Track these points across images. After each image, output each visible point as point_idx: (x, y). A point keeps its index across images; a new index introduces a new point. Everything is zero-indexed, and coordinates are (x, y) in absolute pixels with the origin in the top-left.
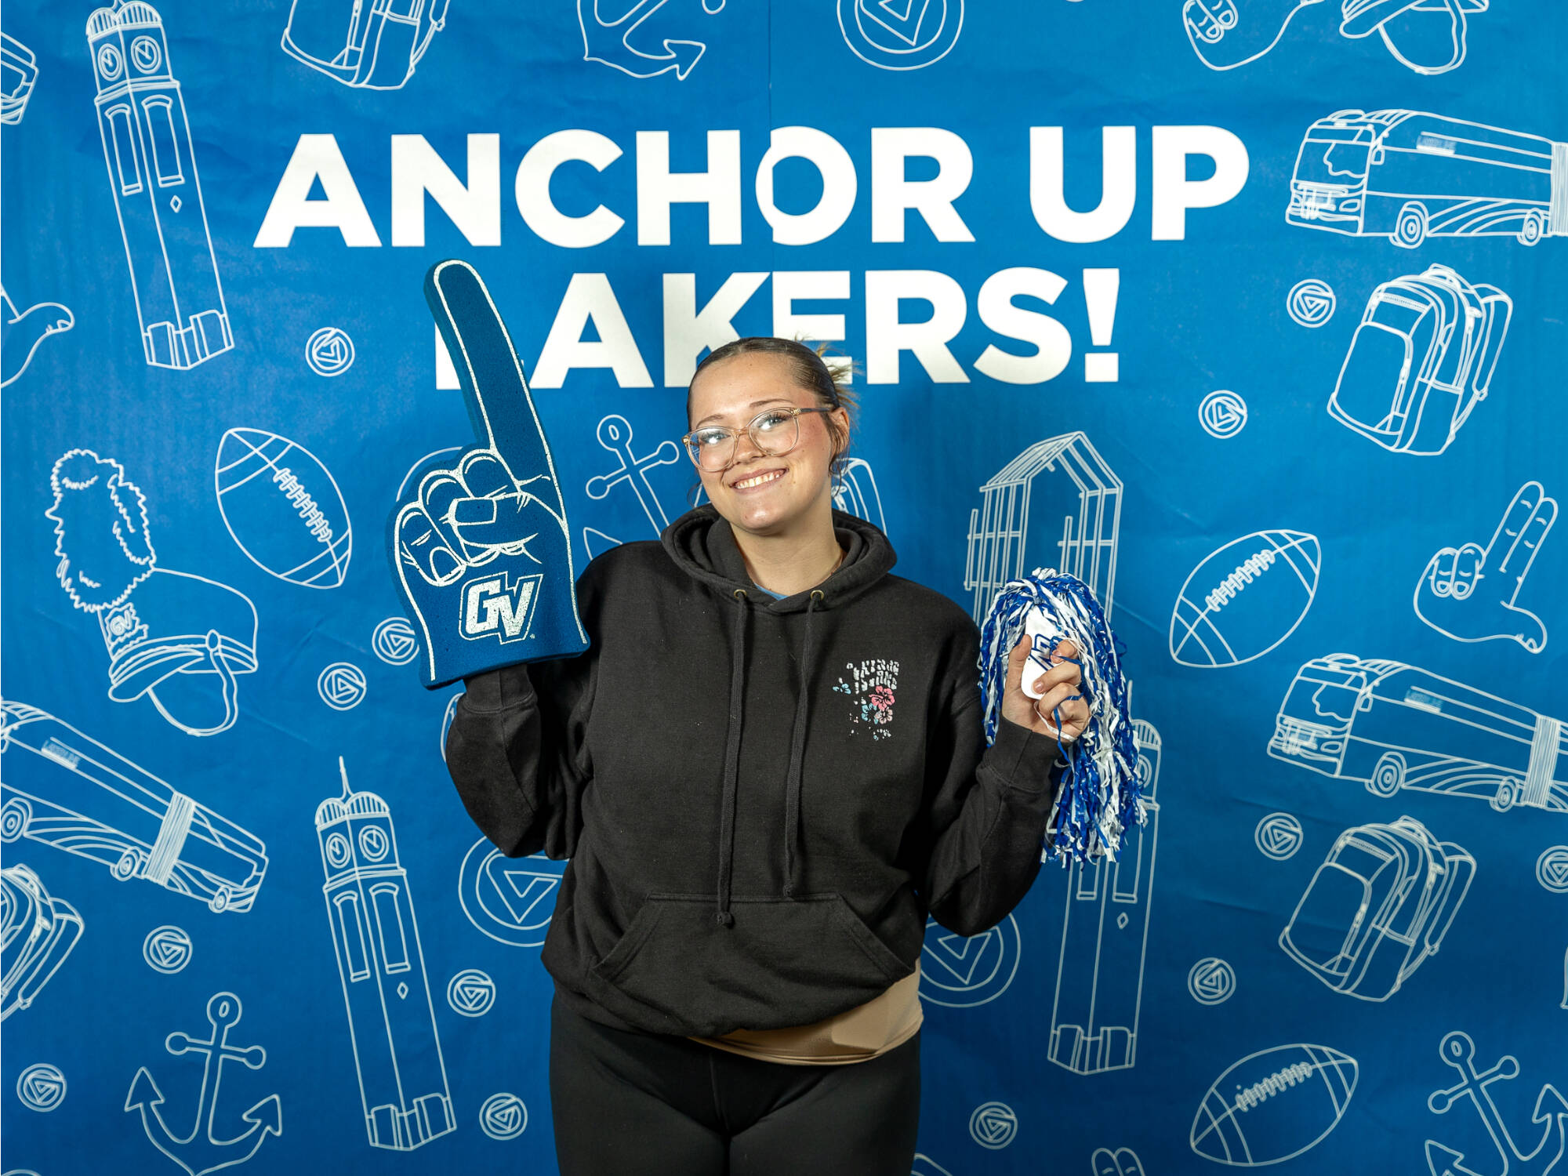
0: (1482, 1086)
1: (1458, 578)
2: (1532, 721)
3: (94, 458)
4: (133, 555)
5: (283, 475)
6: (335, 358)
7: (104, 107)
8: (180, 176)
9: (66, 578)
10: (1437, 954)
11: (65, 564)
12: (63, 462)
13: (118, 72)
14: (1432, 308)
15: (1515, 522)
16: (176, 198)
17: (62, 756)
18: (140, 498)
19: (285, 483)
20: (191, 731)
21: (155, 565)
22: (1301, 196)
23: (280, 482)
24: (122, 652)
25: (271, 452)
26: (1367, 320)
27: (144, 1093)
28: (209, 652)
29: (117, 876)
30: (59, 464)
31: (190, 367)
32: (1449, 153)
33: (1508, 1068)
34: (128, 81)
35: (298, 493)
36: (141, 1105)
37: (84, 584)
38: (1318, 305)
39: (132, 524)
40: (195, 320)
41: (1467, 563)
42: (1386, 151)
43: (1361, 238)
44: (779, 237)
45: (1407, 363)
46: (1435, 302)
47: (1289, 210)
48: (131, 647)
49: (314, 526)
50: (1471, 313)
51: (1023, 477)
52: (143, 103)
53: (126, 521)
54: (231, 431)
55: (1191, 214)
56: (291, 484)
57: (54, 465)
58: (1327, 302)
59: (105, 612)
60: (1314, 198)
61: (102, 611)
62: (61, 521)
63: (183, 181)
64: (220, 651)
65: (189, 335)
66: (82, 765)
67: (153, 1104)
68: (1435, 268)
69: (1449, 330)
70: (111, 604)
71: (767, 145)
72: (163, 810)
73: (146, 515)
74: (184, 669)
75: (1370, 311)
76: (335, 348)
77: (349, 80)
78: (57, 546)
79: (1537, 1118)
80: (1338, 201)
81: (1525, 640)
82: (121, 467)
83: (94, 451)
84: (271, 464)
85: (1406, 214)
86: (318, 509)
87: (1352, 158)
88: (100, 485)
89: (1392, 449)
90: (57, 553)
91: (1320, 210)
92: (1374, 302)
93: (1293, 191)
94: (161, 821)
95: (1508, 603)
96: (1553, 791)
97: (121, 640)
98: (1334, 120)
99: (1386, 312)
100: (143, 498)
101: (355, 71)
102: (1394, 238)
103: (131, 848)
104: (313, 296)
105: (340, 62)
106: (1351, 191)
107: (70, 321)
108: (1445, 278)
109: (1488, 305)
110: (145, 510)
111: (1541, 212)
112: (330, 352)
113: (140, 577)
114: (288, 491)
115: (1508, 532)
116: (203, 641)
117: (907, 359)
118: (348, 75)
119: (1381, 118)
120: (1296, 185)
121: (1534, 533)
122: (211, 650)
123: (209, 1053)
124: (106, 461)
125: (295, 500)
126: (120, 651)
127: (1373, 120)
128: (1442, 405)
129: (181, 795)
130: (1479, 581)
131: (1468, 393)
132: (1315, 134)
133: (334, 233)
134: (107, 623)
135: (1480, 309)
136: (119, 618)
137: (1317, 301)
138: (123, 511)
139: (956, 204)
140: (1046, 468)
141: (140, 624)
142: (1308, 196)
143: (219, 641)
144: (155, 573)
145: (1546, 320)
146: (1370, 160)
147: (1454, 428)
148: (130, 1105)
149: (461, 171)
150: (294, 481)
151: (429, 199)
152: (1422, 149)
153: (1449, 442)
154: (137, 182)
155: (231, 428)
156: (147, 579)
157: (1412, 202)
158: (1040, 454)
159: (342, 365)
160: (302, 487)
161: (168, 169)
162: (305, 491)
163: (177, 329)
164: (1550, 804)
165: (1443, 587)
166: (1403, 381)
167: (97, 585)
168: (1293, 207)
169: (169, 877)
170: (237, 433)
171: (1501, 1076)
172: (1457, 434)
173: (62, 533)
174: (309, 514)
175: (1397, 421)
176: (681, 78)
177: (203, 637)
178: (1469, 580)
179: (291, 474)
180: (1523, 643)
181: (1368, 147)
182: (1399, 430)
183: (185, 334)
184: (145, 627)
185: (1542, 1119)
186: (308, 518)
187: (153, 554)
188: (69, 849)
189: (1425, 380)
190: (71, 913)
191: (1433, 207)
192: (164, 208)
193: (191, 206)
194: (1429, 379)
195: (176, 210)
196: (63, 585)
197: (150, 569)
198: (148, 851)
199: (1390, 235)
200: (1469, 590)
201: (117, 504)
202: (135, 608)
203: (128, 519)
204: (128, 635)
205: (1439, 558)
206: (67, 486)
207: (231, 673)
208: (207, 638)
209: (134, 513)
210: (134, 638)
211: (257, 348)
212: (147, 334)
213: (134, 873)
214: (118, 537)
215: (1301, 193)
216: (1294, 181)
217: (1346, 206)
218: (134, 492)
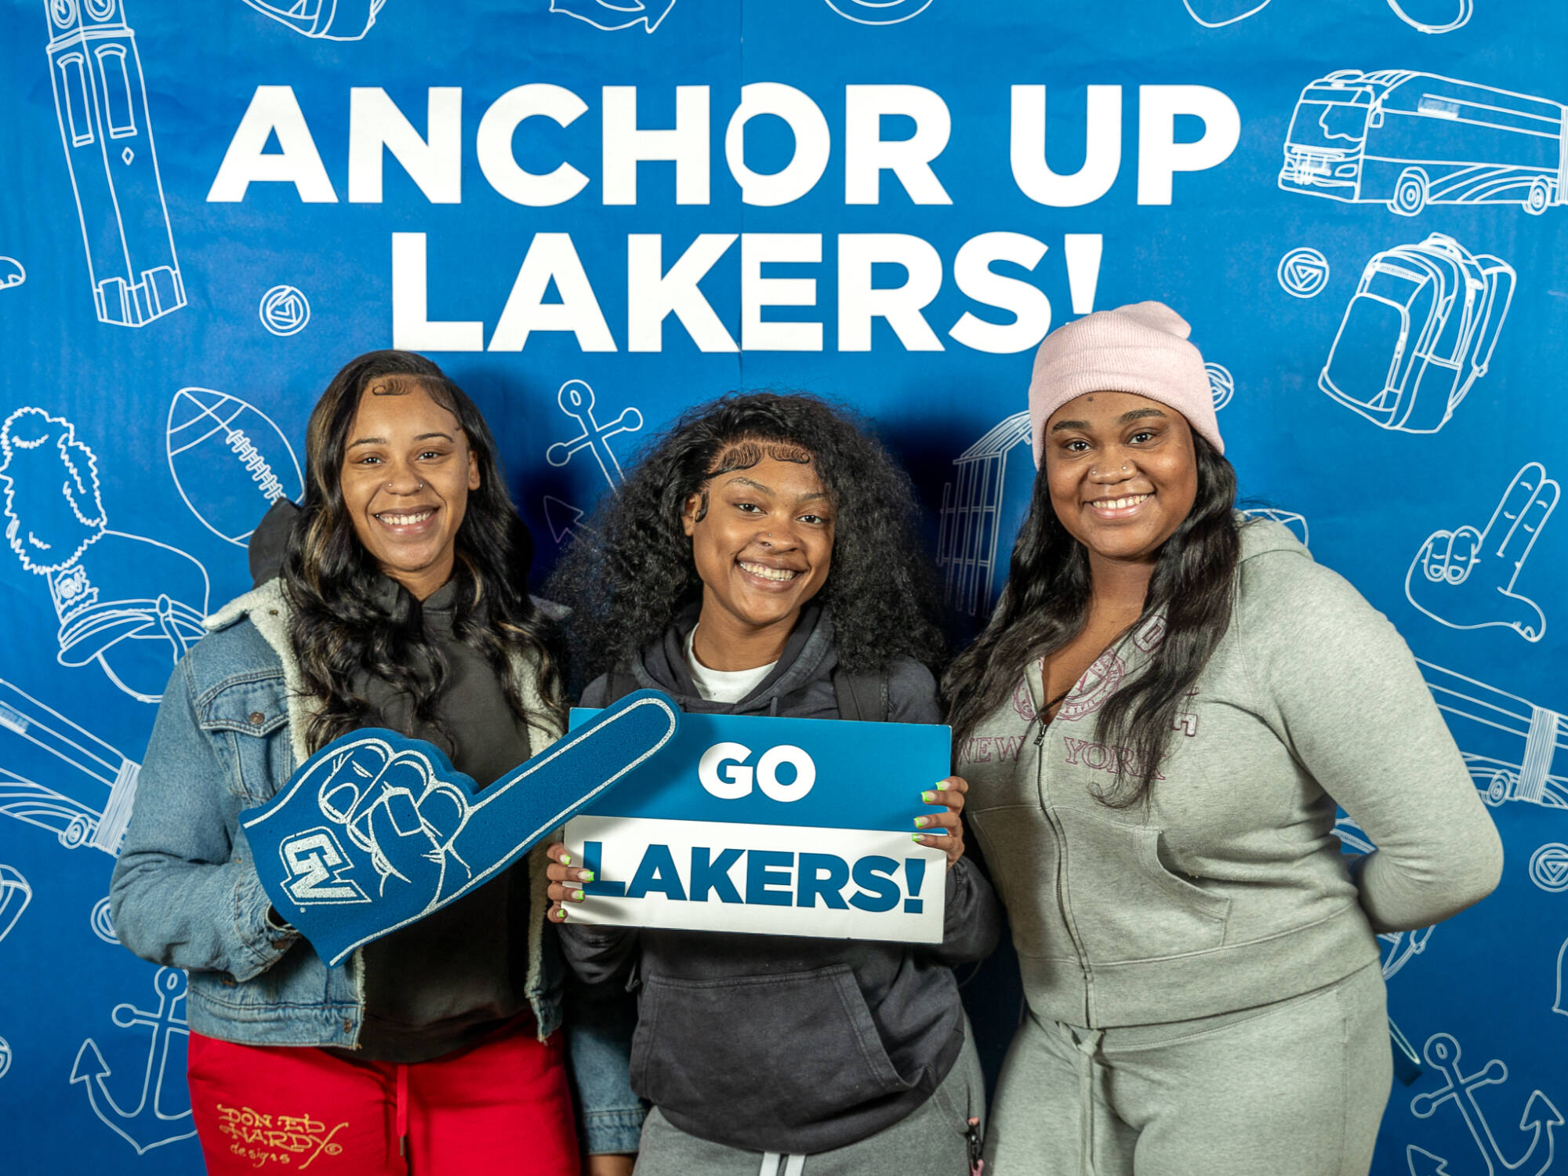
0: (1468, 1090)
1: (1453, 562)
2: (1528, 713)
3: (43, 417)
4: (84, 516)
5: (236, 437)
6: (290, 317)
7: (56, 56)
8: (132, 127)
9: (16, 539)
10: (1423, 953)
11: (14, 526)
12: (13, 421)
13: (71, 19)
14: (1431, 279)
15: (1514, 505)
16: (127, 150)
17: (11, 720)
18: (90, 458)
19: (238, 445)
20: (142, 698)
21: (106, 527)
22: (1295, 160)
23: (233, 444)
24: (71, 615)
25: (223, 412)
26: (1361, 292)
27: (90, 1065)
28: (159, 617)
29: (65, 844)
30: (9, 422)
31: (142, 324)
32: (1452, 116)
33: (1495, 1072)
34: (81, 28)
35: (251, 455)
36: (86, 1077)
37: (34, 545)
38: (1311, 274)
39: (82, 485)
40: (147, 276)
41: (1462, 546)
42: (1386, 113)
43: (1357, 204)
44: (749, 198)
45: (1403, 336)
46: (1434, 273)
47: (1282, 175)
48: (80, 610)
49: (267, 490)
50: (1472, 285)
51: (999, 450)
52: (96, 52)
53: (76, 481)
54: (183, 391)
55: (1179, 178)
56: (244, 446)
57: (4, 424)
58: (1320, 272)
59: (55, 574)
60: (1308, 162)
61: (52, 573)
62: (11, 481)
63: (135, 133)
64: (171, 616)
65: (140, 292)
66: (31, 730)
67: (99, 1076)
68: (1435, 237)
69: (1448, 302)
70: (60, 565)
71: (737, 101)
72: (112, 777)
73: (97, 476)
74: (134, 634)
75: (1365, 281)
76: (290, 306)
77: (308, 30)
78: (6, 506)
79: (1526, 1125)
80: (1334, 166)
81: (1523, 628)
82: (72, 427)
83: (44, 410)
84: (223, 425)
85: (1406, 180)
86: (272, 472)
87: (1350, 121)
88: (50, 446)
89: (1385, 426)
90: (7, 513)
91: (1315, 175)
92: (1369, 272)
93: (1287, 155)
94: (110, 788)
95: (1506, 589)
96: (1549, 786)
97: (71, 603)
98: (1330, 80)
99: (1381, 283)
100: (94, 458)
101: (313, 21)
102: (1392, 205)
103: (79, 815)
104: (268, 253)
105: (298, 12)
106: (1347, 155)
107: (20, 275)
108: (1445, 248)
109: (1490, 277)
110: (95, 471)
111: (1549, 180)
112: (285, 311)
113: (91, 539)
114: (240, 453)
115: (1507, 515)
116: (153, 606)
117: (880, 326)
118: (307, 25)
119: (1381, 78)
120: (1290, 148)
121: (1534, 517)
122: (162, 615)
123: (156, 1025)
124: (56, 420)
125: (248, 462)
126: (69, 614)
127: (1372, 81)
128: (1439, 381)
129: (131, 762)
130: (1475, 565)
131: (1467, 369)
132: (1310, 94)
133: (290, 188)
134: (57, 586)
135: (1482, 281)
136: (68, 581)
137: (1310, 270)
138: (73, 471)
139: (934, 165)
140: (1023, 441)
141: (90, 587)
142: (1302, 160)
143: (170, 606)
144: (105, 535)
145: (1551, 293)
146: (1369, 123)
147: (1451, 405)
148: (76, 1077)
149: (420, 124)
150: (247, 444)
151: (387, 154)
152: (1423, 111)
153: (1446, 419)
154: (88, 133)
155: (182, 388)
156: (97, 541)
157: (1413, 167)
158: (1016, 426)
159: (297, 324)
160: (255, 450)
161: (120, 120)
162: (258, 454)
163: (129, 285)
164: (1545, 800)
165: (1437, 571)
166: (1398, 356)
167: (47, 546)
168: (1286, 171)
169: (118, 845)
170: (189, 392)
171: (1488, 1081)
172: (1455, 411)
173: (12, 493)
174: (262, 477)
175: (1391, 397)
176: (650, 31)
177: (153, 601)
178: (1464, 565)
179: (244, 436)
180: (1519, 631)
181: (1367, 109)
182: (1392, 406)
183: (137, 290)
184: (96, 590)
185: (1531, 1126)
186: (261, 481)
187: (104, 515)
188: (16, 815)
189: (1421, 355)
190: (19, 880)
191: (1434, 173)
192: (116, 159)
193: (143, 157)
194: (1426, 354)
195: (128, 162)
196: (13, 546)
197: (100, 531)
198: (97, 819)
199: (1388, 202)
200: (1464, 575)
201: (67, 464)
202: (85, 571)
203: (78, 479)
204: (78, 598)
205: (1433, 541)
206: (17, 445)
207: (182, 639)
208: (157, 602)
209: (85, 472)
210: (83, 601)
211: (210, 305)
212: (98, 290)
213: (82, 841)
214: (69, 498)
215: (1294, 157)
216: (1287, 144)
217: (1342, 171)
218: (85, 452)
